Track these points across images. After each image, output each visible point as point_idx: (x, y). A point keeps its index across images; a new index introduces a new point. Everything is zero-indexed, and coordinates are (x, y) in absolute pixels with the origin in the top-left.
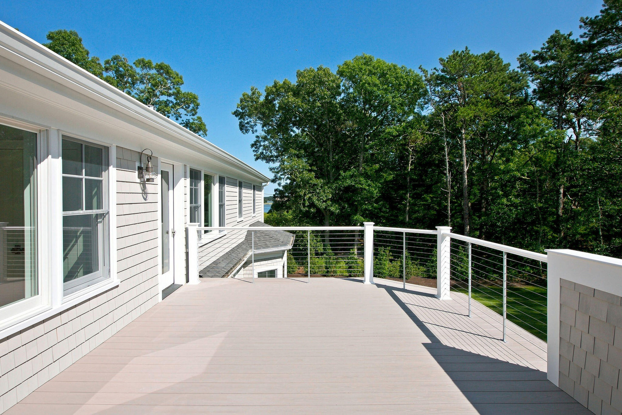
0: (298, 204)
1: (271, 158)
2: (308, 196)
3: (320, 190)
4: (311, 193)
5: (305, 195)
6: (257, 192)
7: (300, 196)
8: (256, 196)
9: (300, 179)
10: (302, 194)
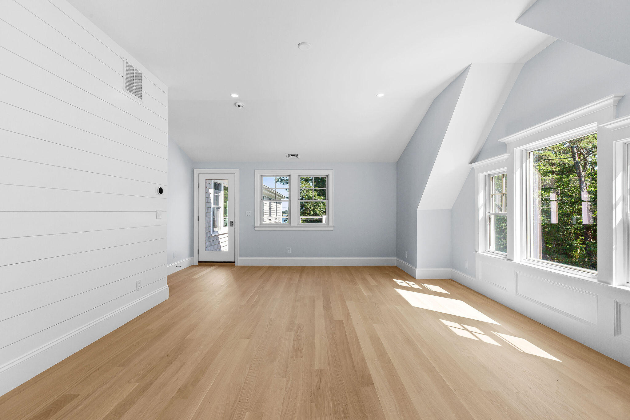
0: (305, 214)
1: (286, 181)
2: (312, 208)
3: (321, 204)
4: (314, 206)
5: (310, 207)
6: (278, 205)
7: (307, 208)
8: (278, 207)
9: (307, 196)
10: (308, 206)
